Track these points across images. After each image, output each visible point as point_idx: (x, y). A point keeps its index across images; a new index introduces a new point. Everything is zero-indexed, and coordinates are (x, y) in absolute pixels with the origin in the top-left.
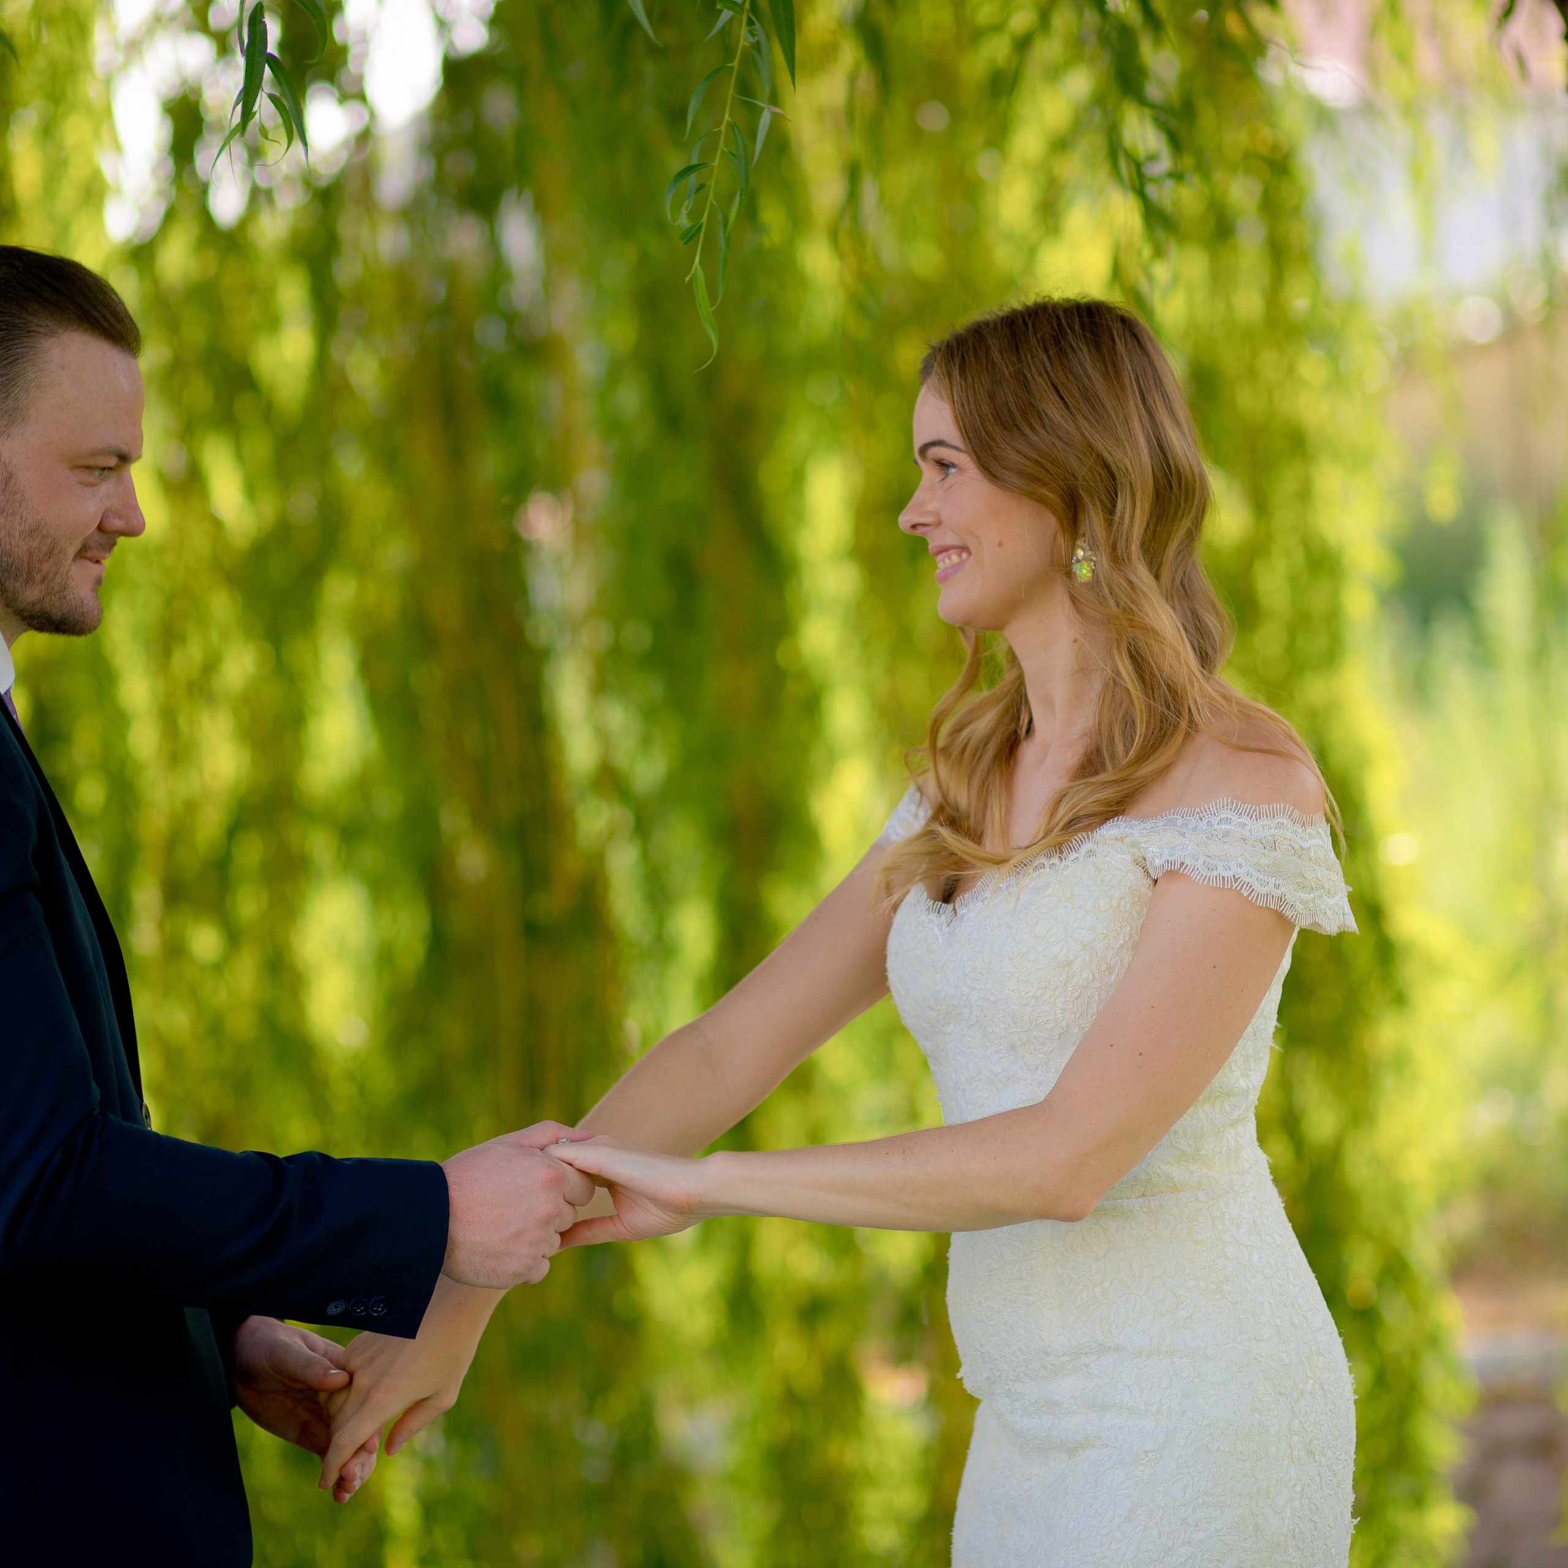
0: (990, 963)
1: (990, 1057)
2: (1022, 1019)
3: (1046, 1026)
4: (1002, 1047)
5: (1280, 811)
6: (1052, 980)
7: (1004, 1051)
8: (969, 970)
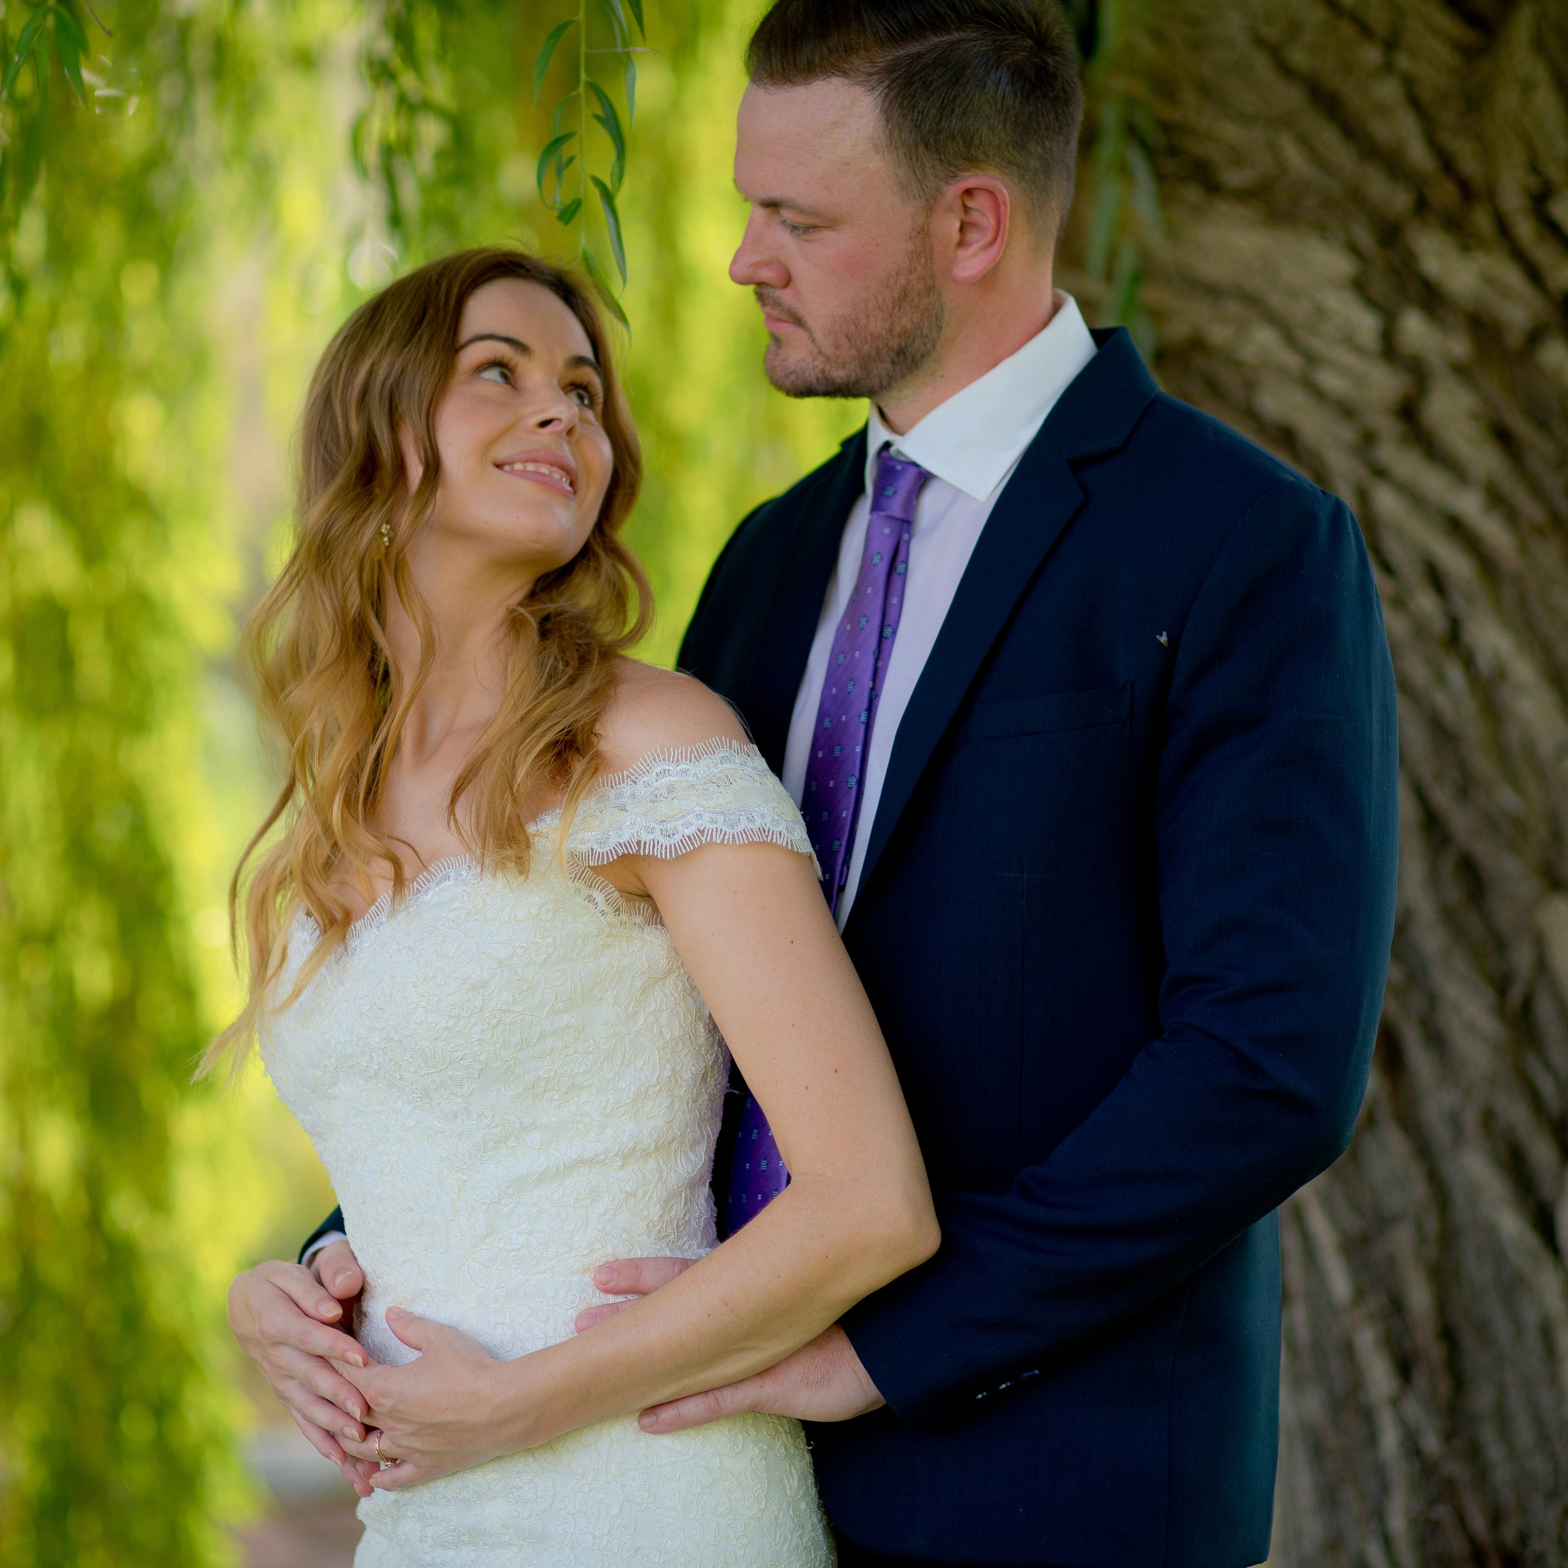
0: (392, 994)
1: (401, 1110)
2: (434, 1057)
3: (462, 1062)
4: (415, 1095)
5: (718, 745)
6: (465, 1005)
7: (418, 1099)
8: (367, 1008)
